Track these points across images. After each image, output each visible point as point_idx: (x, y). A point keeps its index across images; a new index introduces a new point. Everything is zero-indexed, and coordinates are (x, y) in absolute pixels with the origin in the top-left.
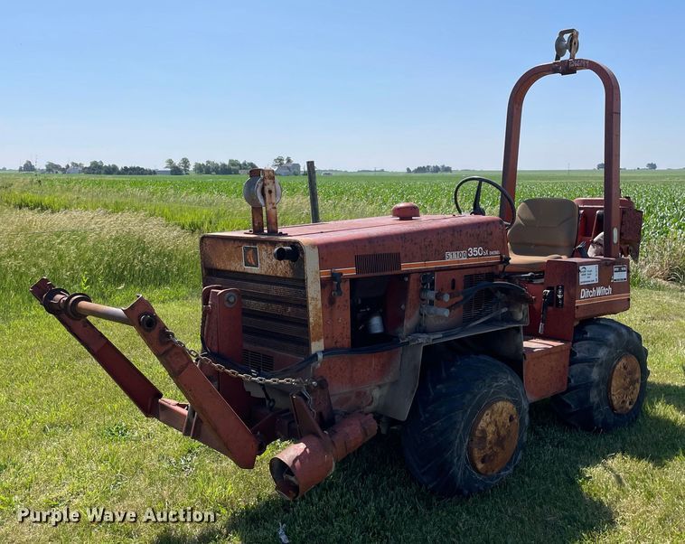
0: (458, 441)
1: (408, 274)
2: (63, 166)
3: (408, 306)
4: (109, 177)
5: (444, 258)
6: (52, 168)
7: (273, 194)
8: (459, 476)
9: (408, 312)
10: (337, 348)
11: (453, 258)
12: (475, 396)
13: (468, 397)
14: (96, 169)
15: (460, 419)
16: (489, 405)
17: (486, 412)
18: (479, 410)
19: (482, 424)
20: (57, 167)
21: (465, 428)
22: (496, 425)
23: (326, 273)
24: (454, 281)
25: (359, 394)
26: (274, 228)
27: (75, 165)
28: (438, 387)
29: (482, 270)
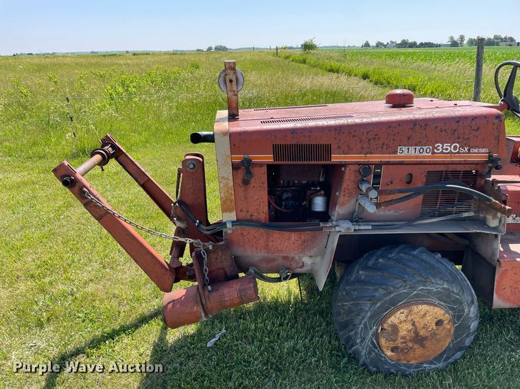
0: (362, 326)
1: (345, 165)
3: (342, 193)
5: (395, 152)
7: (234, 83)
8: (363, 353)
9: (341, 200)
10: (251, 221)
11: (407, 153)
12: (390, 293)
13: (381, 291)
15: (367, 309)
16: (407, 305)
17: (402, 311)
18: (393, 305)
19: (393, 319)
21: (371, 317)
22: (413, 324)
23: (238, 158)
24: (411, 175)
25: (285, 258)
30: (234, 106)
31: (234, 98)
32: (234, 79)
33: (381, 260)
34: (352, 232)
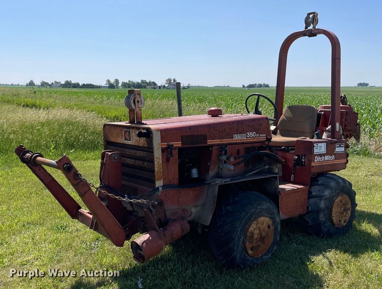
0: (237, 238)
1: (212, 146)
2: (50, 83)
3: (212, 163)
4: (75, 90)
5: (233, 138)
6: (44, 84)
7: (140, 103)
8: (238, 257)
9: (212, 166)
10: (170, 185)
11: (237, 138)
12: (248, 213)
13: (244, 214)
14: (68, 85)
15: (238, 226)
16: (256, 219)
17: (254, 222)
18: (249, 221)
19: (251, 229)
20: (47, 84)
21: (241, 231)
22: (259, 230)
23: (165, 145)
24: (238, 150)
26: (140, 120)
27: (56, 82)
28: (228, 208)
29: (256, 145)
30: (140, 116)
31: (140, 112)
32: (140, 101)
33: (236, 198)
34: (223, 183)
